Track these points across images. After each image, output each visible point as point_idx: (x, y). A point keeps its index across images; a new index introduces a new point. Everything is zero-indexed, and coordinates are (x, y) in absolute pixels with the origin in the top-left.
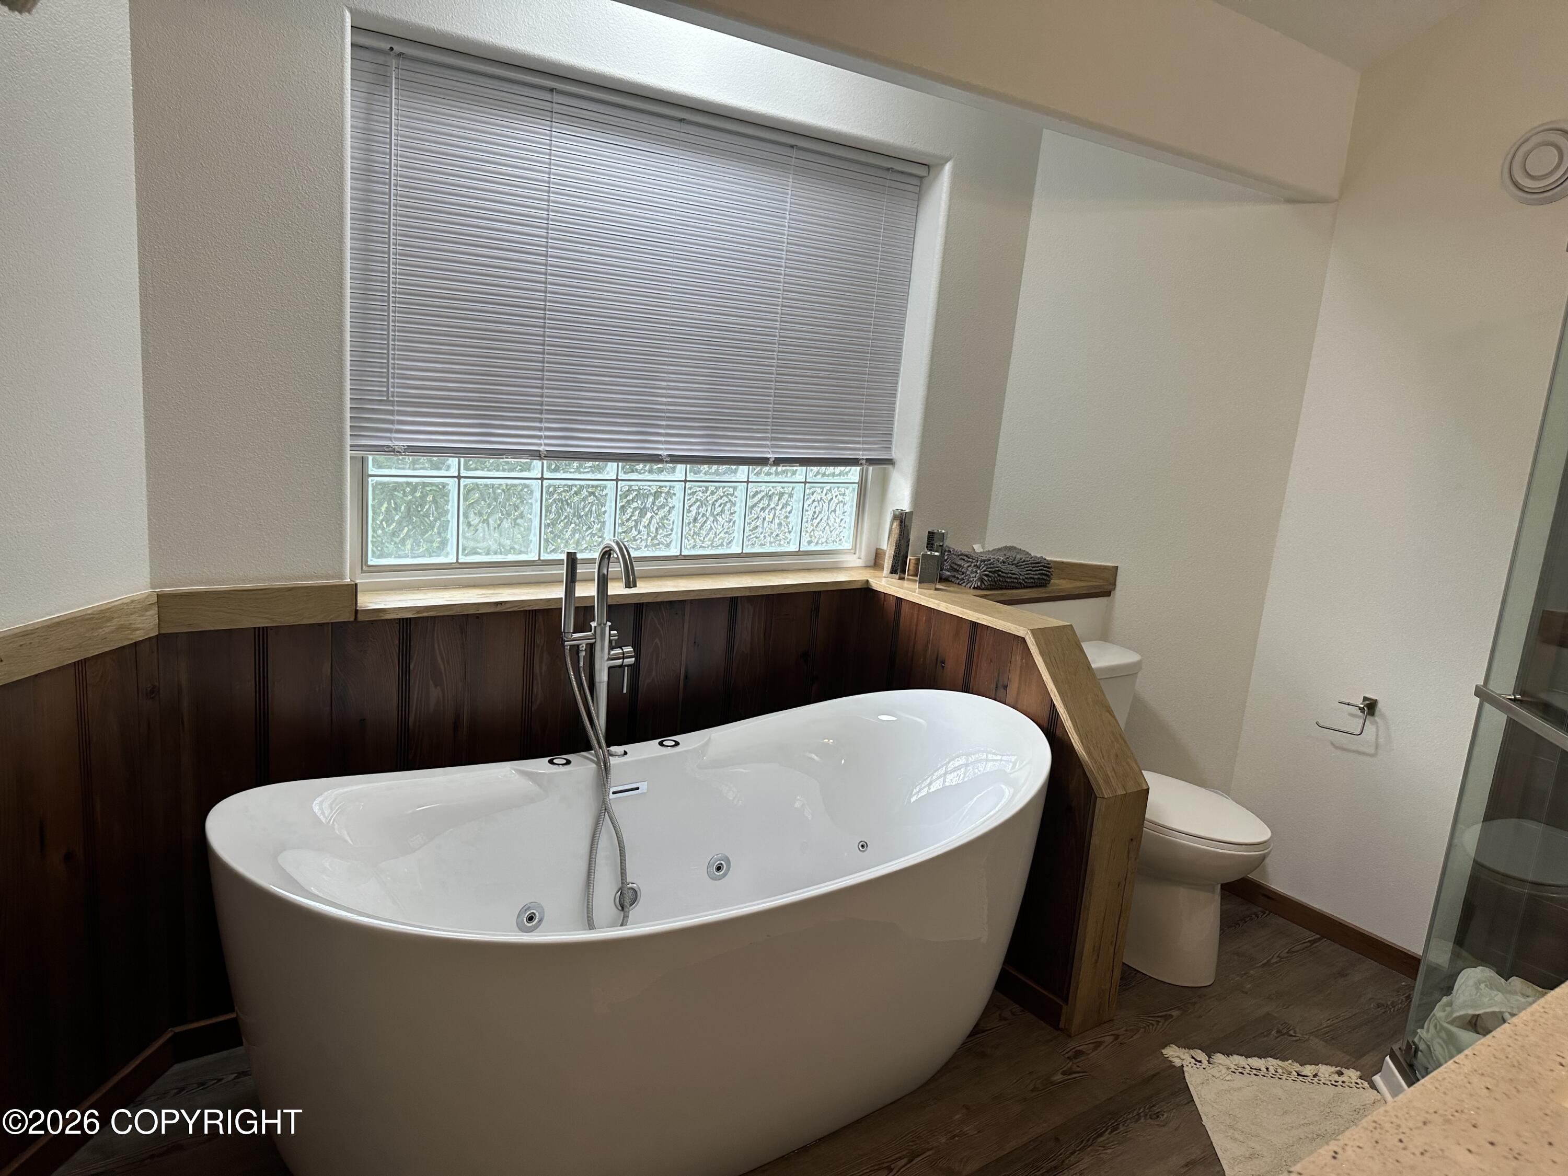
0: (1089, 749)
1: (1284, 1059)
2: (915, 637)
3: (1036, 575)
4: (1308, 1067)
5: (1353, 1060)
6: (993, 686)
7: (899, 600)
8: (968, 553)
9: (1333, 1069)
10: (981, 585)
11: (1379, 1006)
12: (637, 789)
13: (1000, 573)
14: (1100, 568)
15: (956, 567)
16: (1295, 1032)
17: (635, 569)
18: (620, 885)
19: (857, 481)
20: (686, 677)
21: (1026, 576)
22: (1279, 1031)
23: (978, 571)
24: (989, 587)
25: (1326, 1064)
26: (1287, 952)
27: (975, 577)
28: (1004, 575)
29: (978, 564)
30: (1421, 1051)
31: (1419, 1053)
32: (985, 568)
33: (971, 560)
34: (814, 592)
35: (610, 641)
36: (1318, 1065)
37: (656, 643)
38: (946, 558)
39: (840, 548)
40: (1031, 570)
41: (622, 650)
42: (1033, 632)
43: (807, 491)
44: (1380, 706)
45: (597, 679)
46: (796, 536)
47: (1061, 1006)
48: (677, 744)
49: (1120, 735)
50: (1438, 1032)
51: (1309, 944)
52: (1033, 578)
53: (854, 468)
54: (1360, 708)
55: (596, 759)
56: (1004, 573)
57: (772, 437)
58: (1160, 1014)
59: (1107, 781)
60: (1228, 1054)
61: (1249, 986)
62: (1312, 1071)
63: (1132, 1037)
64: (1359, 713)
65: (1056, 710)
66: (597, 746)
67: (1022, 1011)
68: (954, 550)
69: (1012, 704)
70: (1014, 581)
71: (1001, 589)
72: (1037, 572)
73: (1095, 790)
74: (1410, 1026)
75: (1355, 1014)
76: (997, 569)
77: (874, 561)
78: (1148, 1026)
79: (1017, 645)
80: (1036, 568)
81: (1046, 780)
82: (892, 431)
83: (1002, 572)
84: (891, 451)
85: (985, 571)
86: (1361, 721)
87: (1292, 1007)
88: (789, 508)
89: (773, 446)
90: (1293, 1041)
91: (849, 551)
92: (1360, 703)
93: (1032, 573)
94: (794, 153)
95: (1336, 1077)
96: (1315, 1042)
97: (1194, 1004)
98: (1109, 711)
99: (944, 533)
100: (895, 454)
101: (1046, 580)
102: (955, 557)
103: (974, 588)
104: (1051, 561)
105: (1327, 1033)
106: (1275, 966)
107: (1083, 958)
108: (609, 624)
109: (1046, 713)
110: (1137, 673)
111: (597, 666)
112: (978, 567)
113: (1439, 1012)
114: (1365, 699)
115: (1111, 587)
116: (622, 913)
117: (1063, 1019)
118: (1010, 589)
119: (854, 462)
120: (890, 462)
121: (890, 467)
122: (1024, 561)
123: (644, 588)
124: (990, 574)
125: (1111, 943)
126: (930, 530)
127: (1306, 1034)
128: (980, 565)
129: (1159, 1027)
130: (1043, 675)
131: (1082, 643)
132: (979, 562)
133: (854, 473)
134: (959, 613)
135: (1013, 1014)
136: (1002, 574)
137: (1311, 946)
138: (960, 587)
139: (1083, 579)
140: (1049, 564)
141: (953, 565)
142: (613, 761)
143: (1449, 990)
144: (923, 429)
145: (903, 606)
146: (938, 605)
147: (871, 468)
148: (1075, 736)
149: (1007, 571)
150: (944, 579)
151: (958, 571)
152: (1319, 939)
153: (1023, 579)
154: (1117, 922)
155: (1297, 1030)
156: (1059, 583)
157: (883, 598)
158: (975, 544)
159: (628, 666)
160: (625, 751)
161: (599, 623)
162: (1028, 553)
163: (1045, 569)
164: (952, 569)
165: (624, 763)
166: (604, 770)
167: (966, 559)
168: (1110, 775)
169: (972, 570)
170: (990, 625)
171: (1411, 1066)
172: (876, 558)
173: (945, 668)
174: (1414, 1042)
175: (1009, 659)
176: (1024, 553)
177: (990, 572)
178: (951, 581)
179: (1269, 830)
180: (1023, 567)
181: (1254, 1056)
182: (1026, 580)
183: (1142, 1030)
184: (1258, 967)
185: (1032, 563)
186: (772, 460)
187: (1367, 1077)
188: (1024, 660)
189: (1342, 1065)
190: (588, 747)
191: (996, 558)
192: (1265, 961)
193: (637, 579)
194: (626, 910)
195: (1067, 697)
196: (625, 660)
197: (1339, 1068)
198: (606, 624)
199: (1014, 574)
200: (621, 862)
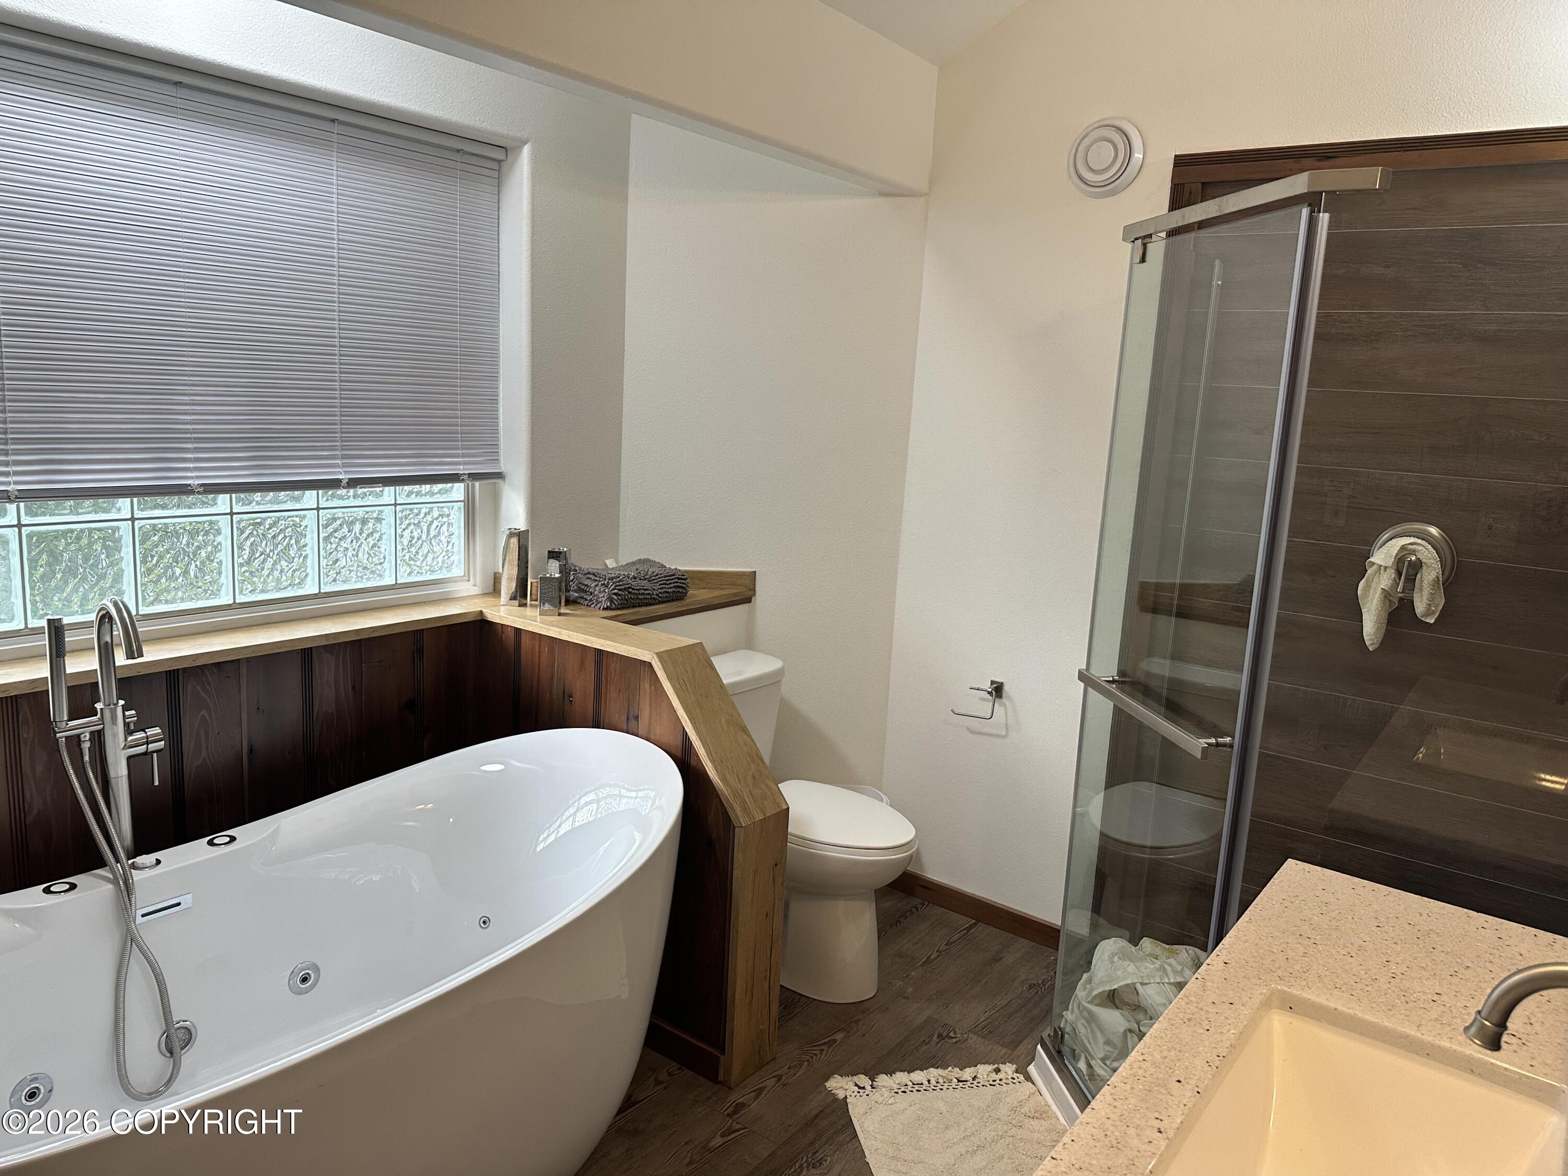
0: (725, 776)
1: (944, 1066)
2: (539, 670)
3: (671, 588)
4: (968, 1070)
5: (1010, 1052)
6: (624, 718)
7: (518, 631)
8: (595, 571)
9: (991, 1067)
10: (611, 604)
11: (1031, 987)
12: (179, 904)
13: (631, 590)
14: (738, 575)
15: (583, 587)
16: (955, 1033)
17: (139, 630)
18: (164, 1027)
19: (462, 499)
20: (251, 751)
21: (660, 591)
22: (940, 1036)
23: (606, 591)
24: (620, 606)
25: (984, 1064)
26: (946, 945)
27: (604, 597)
28: (636, 592)
29: (606, 582)
30: (1068, 1034)
31: (1066, 1036)
32: (613, 587)
33: (598, 579)
34: (414, 631)
35: (126, 725)
36: (976, 1066)
37: (203, 716)
38: (572, 578)
39: (449, 575)
40: (664, 584)
41: (146, 733)
42: (659, 655)
43: (399, 515)
44: (1006, 688)
45: (112, 774)
46: (391, 567)
47: (719, 1057)
48: (233, 839)
49: (757, 755)
50: (1081, 1012)
51: (965, 931)
52: (668, 592)
53: (456, 485)
54: (989, 693)
55: (111, 876)
56: (636, 590)
57: (342, 455)
58: (824, 1041)
59: (745, 808)
60: (891, 1073)
61: (910, 990)
62: (971, 1075)
63: (795, 1074)
64: (988, 696)
65: (689, 738)
66: (112, 860)
67: (679, 1069)
68: (580, 569)
69: (645, 735)
70: (648, 597)
71: (634, 607)
72: (672, 586)
73: (732, 819)
74: (1056, 1009)
75: (1010, 1001)
76: (627, 586)
77: (492, 588)
78: (812, 1057)
79: (645, 670)
80: (670, 581)
81: (678, 816)
82: (498, 441)
83: (633, 589)
84: (499, 463)
85: (614, 589)
86: (991, 704)
87: (951, 1005)
88: (377, 535)
89: (344, 465)
90: (953, 1043)
91: (461, 578)
92: (987, 686)
93: (666, 586)
94: (336, 128)
95: (994, 1076)
96: (973, 1040)
97: (857, 1021)
98: (744, 730)
99: (565, 552)
100: (503, 466)
101: (681, 593)
102: (582, 576)
103: (604, 609)
104: (686, 572)
105: (984, 1028)
106: (935, 961)
107: (736, 1002)
108: (122, 702)
109: (679, 741)
110: (781, 680)
111: (110, 759)
112: (606, 586)
113: (1080, 993)
114: (993, 682)
115: (749, 593)
116: (172, 1060)
117: (721, 1071)
118: (644, 606)
119: (454, 478)
120: (499, 476)
121: (500, 481)
122: (657, 575)
123: (153, 654)
124: (620, 593)
125: (765, 978)
126: (550, 550)
127: (966, 1033)
128: (608, 583)
129: (822, 1056)
130: (672, 702)
131: (712, 658)
132: (607, 580)
133: (458, 491)
134: (582, 641)
135: (670, 1075)
136: (633, 591)
137: (968, 932)
138: (589, 609)
139: (722, 587)
140: (683, 575)
141: (580, 585)
142: (137, 875)
143: (1088, 965)
144: (532, 438)
145: (522, 637)
146: (560, 633)
147: (477, 484)
148: (709, 764)
149: (638, 587)
150: (572, 601)
151: (586, 591)
152: (975, 924)
153: (657, 595)
154: (769, 955)
155: (957, 1030)
156: (697, 594)
157: (500, 631)
158: (607, 559)
159: (157, 751)
160: (157, 859)
161: (107, 703)
162: (662, 565)
163: (679, 581)
164: (580, 590)
165: (158, 875)
166: (126, 889)
167: (593, 577)
168: (747, 800)
169: (600, 589)
170: (615, 652)
171: (1059, 1052)
172: (494, 583)
173: (573, 702)
174: (1060, 1028)
175: (638, 687)
176: (659, 565)
177: (619, 590)
178: (580, 603)
179: (914, 829)
180: (656, 581)
181: (917, 1070)
182: (660, 595)
183: (806, 1063)
184: (918, 967)
185: (665, 577)
186: (344, 482)
187: (1022, 1070)
188: (653, 687)
189: (996, 1061)
190: (102, 864)
191: (626, 573)
192: (925, 958)
193: (143, 644)
194: (175, 1055)
195: (699, 722)
196: (150, 746)
197: (996, 1066)
198: (118, 702)
199: (646, 590)
200: (162, 1000)
